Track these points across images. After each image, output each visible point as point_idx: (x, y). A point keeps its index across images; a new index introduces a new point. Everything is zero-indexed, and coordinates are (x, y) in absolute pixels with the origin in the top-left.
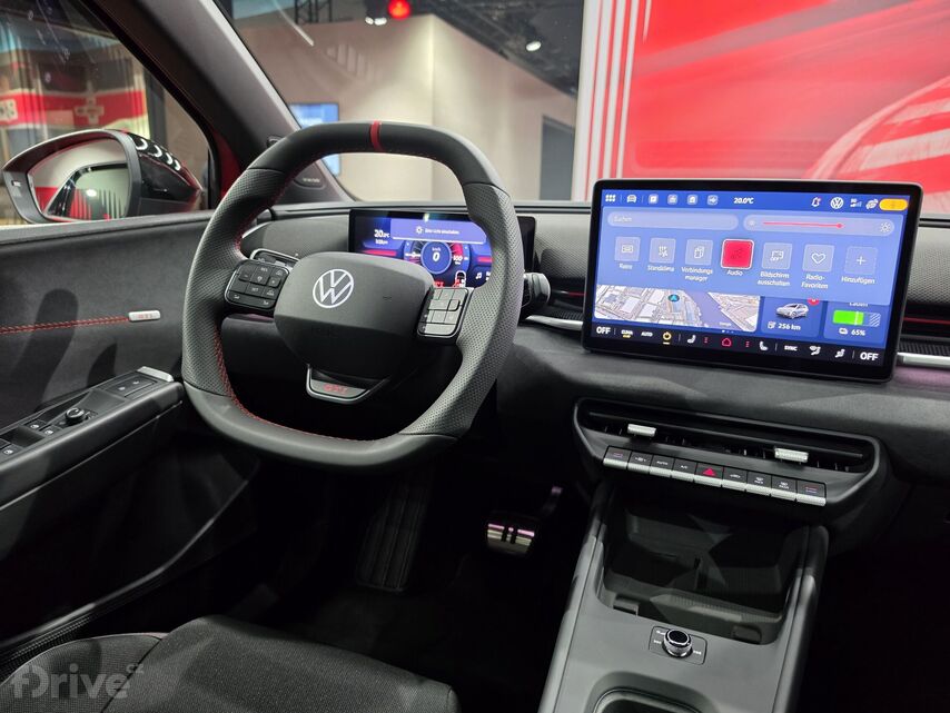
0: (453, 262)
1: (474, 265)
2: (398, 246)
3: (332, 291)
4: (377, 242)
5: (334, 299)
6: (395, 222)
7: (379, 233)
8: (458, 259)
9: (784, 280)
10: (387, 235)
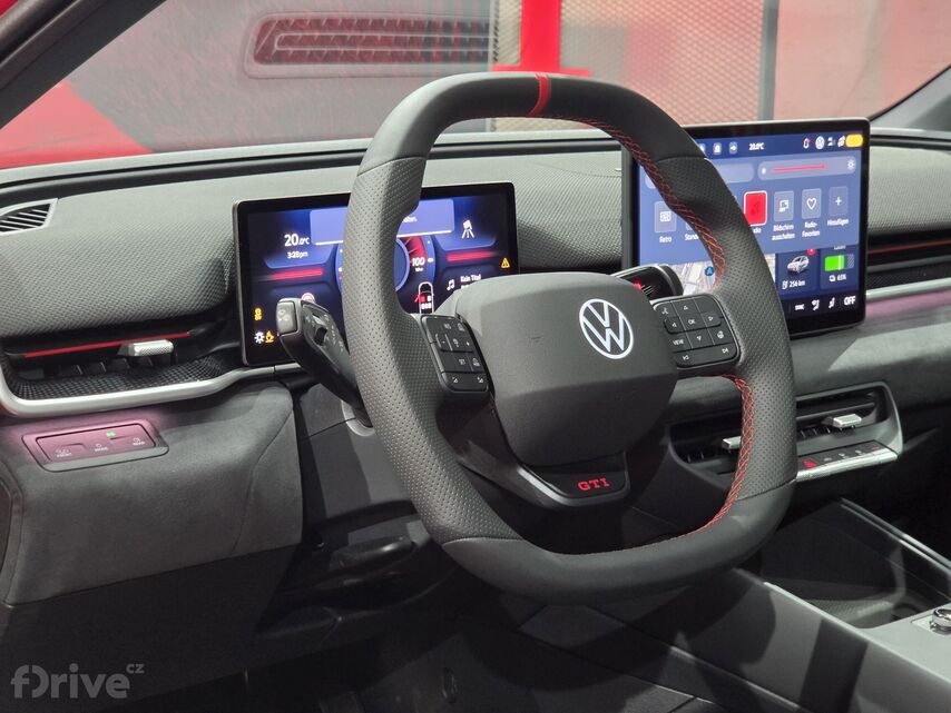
0: (412, 269)
1: (442, 268)
2: (325, 257)
3: (609, 332)
4: (290, 255)
5: (621, 343)
6: (317, 216)
7: (291, 239)
8: (418, 262)
9: (790, 231)
10: (304, 240)
